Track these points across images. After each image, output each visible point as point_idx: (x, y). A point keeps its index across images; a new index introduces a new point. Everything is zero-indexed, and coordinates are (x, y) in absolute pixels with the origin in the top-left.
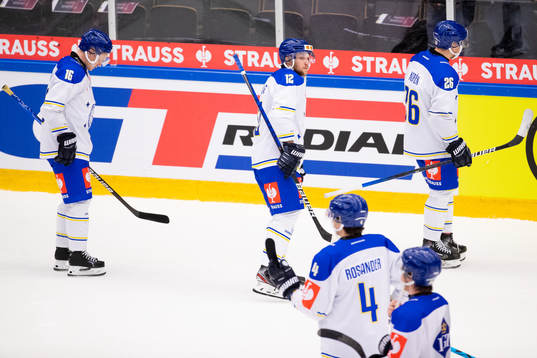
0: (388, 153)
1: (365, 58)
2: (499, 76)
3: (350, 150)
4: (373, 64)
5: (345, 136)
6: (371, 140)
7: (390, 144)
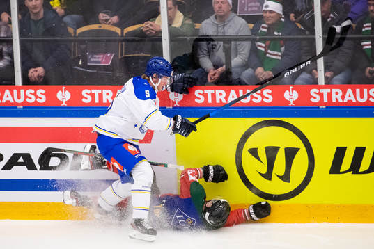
1: (93, 91)
2: (210, 101)
4: (101, 95)
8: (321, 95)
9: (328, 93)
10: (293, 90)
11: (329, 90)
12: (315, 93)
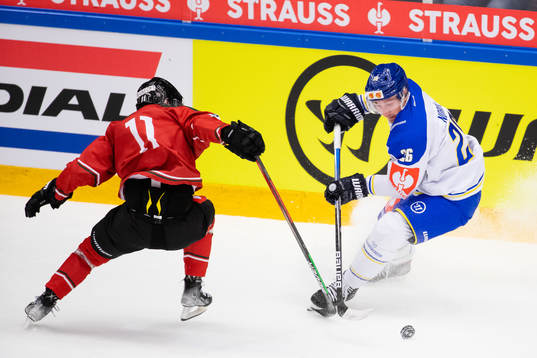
0: (96, 118)
2: (251, 16)
3: (45, 114)
5: (38, 93)
6: (74, 101)
7: (100, 107)
8: (426, 20)
9: (437, 18)
10: (382, 8)
11: (439, 14)
12: (417, 16)
